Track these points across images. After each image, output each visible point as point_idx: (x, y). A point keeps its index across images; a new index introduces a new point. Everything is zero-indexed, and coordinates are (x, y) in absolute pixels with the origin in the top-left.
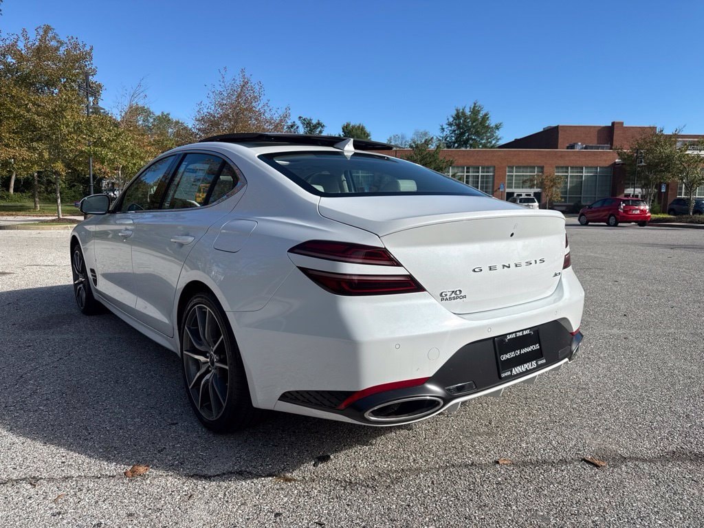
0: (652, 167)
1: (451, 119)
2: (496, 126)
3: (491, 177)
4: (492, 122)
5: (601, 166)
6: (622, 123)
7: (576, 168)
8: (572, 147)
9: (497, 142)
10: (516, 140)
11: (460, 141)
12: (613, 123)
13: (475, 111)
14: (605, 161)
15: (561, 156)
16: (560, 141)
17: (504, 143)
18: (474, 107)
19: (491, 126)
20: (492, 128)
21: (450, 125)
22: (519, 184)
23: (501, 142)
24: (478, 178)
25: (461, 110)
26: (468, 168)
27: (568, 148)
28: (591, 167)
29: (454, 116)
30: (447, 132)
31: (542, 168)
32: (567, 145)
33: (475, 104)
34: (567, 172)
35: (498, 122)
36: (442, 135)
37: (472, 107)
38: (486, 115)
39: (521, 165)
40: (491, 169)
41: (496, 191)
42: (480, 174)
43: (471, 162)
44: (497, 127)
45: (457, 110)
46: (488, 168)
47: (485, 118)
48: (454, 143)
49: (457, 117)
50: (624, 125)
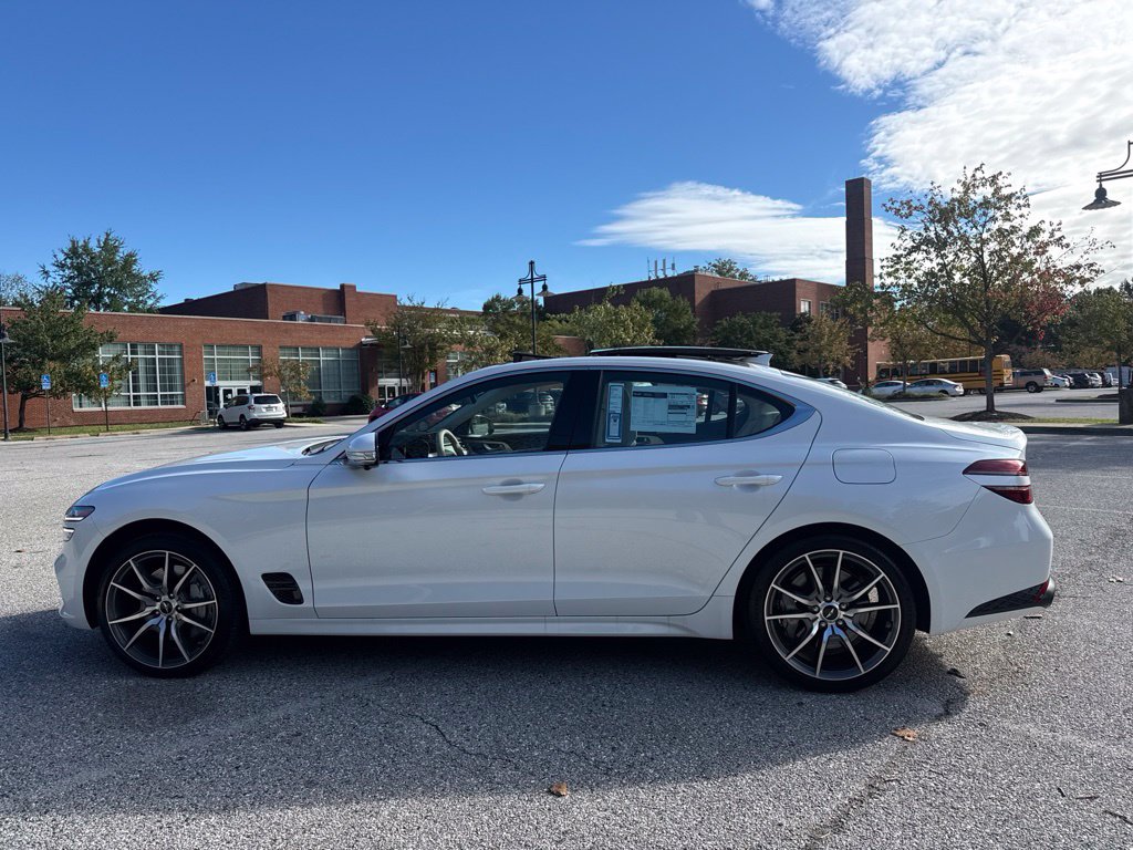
0: (418, 350)
1: (61, 257)
2: (151, 275)
3: (177, 362)
4: (143, 267)
5: (344, 346)
6: (355, 287)
7: (311, 349)
8: (292, 317)
9: (157, 301)
10: (186, 300)
11: (85, 296)
12: (342, 286)
13: (109, 248)
14: (349, 339)
15: (286, 331)
16: (270, 306)
17: (167, 305)
18: (107, 239)
19: (143, 274)
20: (145, 278)
21: (62, 266)
22: (225, 372)
23: (163, 304)
24: (155, 364)
25: (81, 243)
26: (133, 346)
27: (284, 318)
28: (330, 348)
29: (66, 251)
30: (56, 278)
31: (260, 348)
32: (283, 314)
33: (108, 235)
34: (298, 356)
35: (154, 270)
36: (43, 283)
37: (103, 239)
38: (131, 255)
39: (224, 342)
40: (177, 349)
41: (189, 384)
42: (157, 356)
43: (138, 335)
44: (153, 278)
45: (73, 242)
46: (171, 346)
47: (130, 260)
48: (73, 299)
49: (74, 252)
50: (358, 290)
